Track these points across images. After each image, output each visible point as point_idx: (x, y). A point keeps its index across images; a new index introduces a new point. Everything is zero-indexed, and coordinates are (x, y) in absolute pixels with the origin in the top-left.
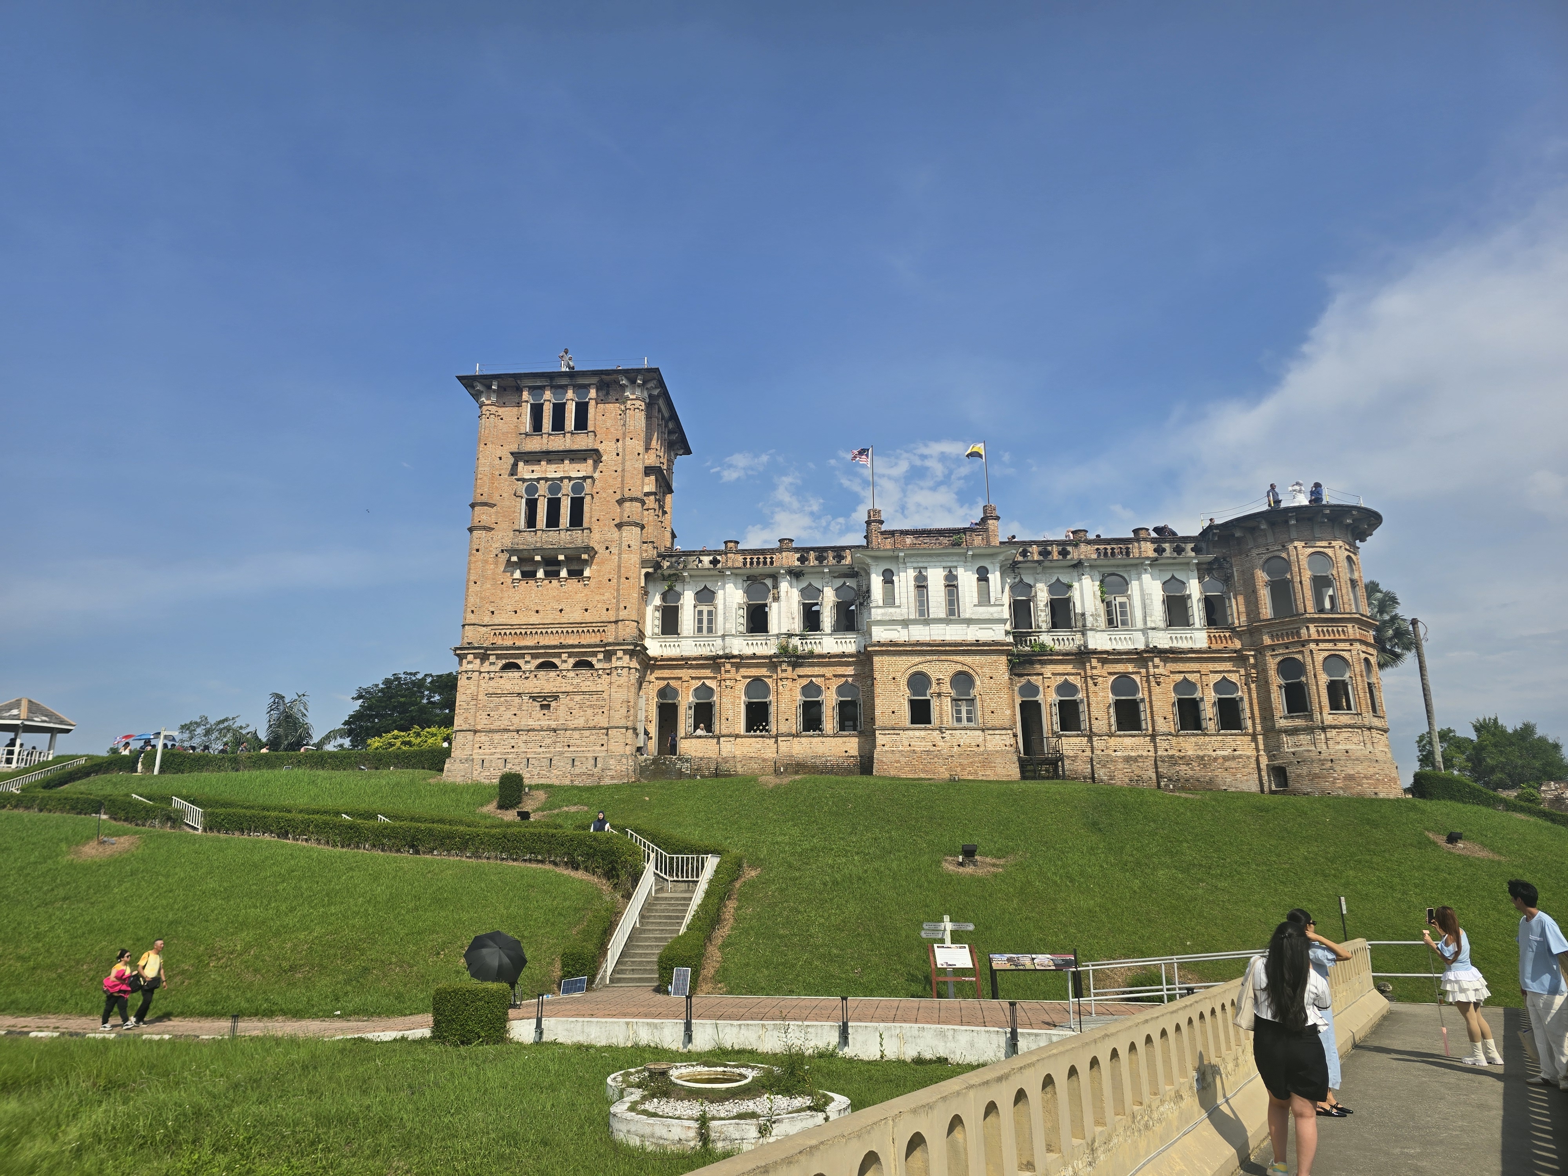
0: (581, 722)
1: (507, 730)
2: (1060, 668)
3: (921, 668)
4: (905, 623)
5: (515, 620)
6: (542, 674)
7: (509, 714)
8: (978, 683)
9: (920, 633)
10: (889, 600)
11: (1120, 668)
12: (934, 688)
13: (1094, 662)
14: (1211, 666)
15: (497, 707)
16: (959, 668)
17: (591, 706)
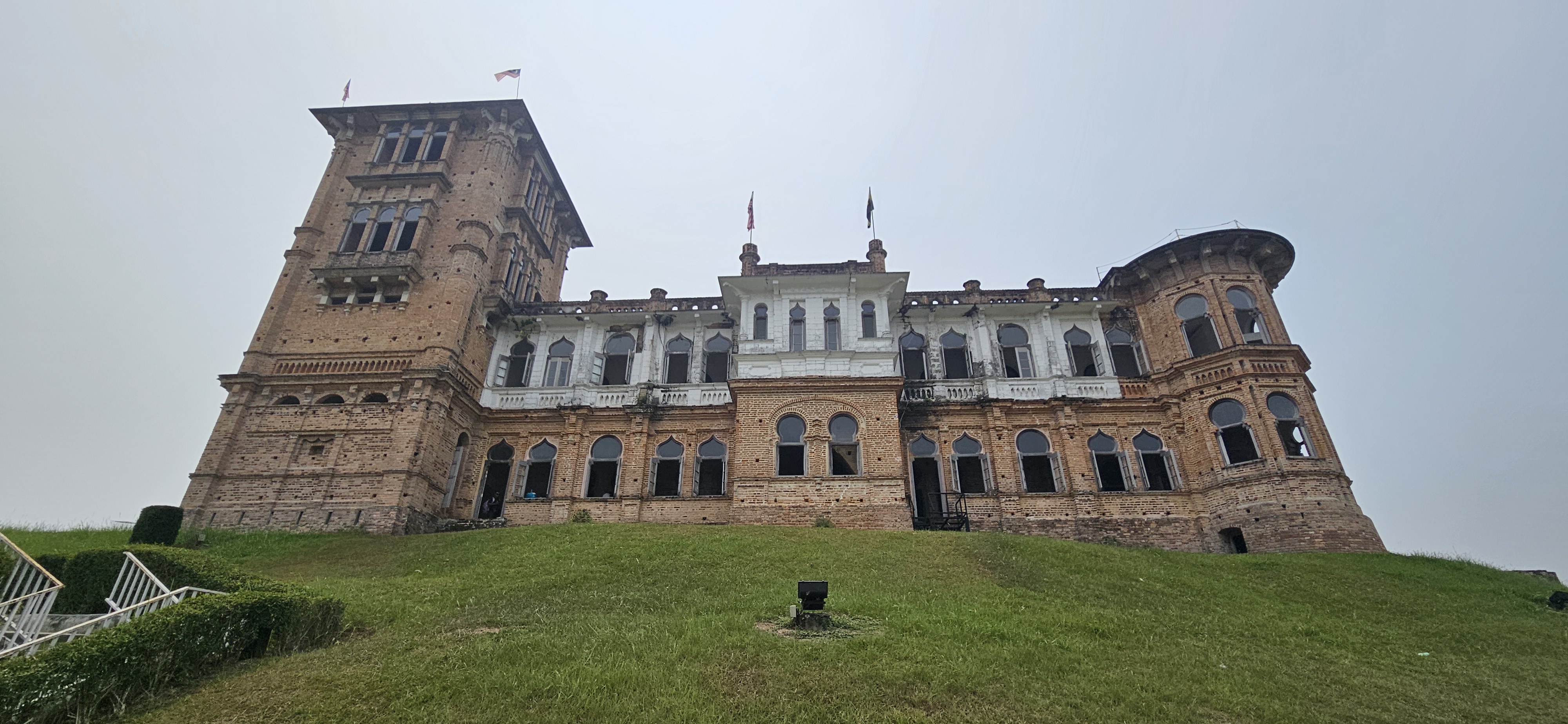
0: (354, 467)
1: (259, 477)
2: (958, 421)
3: (795, 409)
4: (777, 356)
5: (309, 350)
6: (322, 410)
7: (268, 457)
8: (863, 425)
9: (795, 368)
10: (760, 332)
11: (1025, 420)
12: (810, 431)
13: (997, 413)
14: (1129, 418)
15: (255, 449)
16: (840, 408)
17: (372, 448)
